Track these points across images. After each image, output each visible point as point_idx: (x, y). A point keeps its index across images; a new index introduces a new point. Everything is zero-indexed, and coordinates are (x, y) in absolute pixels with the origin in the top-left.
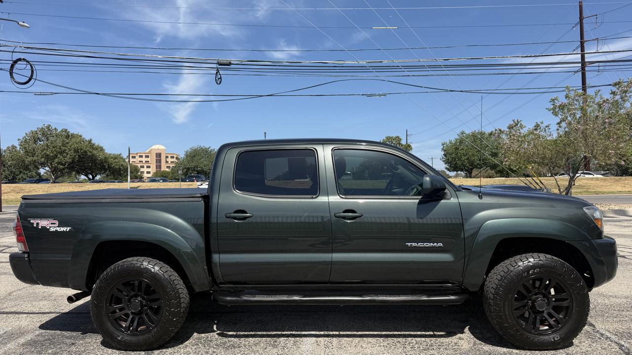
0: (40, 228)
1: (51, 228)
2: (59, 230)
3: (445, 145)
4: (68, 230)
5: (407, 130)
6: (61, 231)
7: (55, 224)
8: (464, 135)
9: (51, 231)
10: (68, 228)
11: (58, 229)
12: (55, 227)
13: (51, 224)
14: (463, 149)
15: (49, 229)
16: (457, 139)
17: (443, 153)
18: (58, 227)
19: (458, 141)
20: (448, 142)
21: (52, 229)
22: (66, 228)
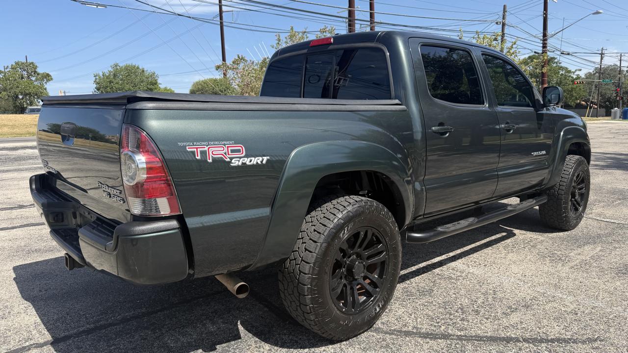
0: (211, 161)
1: (233, 161)
2: (248, 163)
3: (98, 77)
4: (264, 162)
5: (26, 56)
6: (253, 165)
7: (239, 151)
8: (118, 67)
9: (235, 167)
10: (265, 159)
11: (247, 161)
12: (240, 158)
13: (232, 151)
14: (117, 83)
15: (230, 162)
16: (110, 72)
17: (95, 86)
18: (247, 156)
19: (112, 74)
20: (101, 74)
21: (236, 163)
22: (261, 159)
